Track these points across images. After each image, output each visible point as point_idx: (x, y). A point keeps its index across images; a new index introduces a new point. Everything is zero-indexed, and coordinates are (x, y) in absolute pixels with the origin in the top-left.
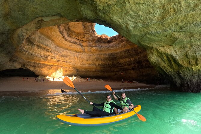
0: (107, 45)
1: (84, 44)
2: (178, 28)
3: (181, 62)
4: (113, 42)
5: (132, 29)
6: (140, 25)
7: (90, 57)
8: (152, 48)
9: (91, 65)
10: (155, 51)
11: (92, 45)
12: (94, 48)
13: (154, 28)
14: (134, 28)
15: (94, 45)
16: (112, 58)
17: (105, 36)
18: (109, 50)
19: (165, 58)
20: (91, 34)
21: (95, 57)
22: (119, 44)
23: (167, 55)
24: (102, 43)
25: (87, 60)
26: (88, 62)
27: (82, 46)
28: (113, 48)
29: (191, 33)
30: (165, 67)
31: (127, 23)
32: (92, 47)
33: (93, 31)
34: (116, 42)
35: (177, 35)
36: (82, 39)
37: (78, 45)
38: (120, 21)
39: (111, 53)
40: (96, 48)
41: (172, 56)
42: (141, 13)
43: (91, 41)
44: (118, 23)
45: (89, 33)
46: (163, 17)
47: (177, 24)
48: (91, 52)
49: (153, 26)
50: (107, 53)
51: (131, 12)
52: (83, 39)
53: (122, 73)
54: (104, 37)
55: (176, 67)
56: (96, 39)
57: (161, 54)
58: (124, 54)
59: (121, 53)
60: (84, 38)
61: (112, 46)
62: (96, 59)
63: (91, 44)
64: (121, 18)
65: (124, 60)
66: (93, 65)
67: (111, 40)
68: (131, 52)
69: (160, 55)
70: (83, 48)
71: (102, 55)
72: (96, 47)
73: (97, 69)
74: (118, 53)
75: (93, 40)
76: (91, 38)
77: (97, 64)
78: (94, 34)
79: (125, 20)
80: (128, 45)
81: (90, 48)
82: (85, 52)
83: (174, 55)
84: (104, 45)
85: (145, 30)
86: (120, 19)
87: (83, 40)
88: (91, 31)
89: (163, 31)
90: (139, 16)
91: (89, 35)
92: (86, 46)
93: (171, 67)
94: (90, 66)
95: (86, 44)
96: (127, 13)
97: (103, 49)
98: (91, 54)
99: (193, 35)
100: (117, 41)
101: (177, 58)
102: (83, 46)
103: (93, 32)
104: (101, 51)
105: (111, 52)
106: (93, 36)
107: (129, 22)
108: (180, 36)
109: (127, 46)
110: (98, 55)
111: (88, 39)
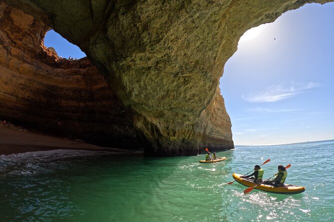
0: (49, 68)
1: (14, 51)
2: (169, 108)
3: (162, 132)
4: (61, 68)
5: (134, 95)
6: (142, 96)
7: (13, 79)
8: (140, 115)
9: (9, 94)
10: (143, 118)
11: (27, 58)
12: (26, 66)
13: (152, 102)
14: (136, 95)
15: (29, 60)
16: (51, 93)
17: (53, 53)
18: (49, 78)
19: (150, 127)
20: (35, 39)
21: (22, 81)
22: (69, 74)
23: (152, 125)
24: (44, 62)
25: (6, 83)
26: (5, 86)
27: (9, 52)
28: (57, 78)
29: (177, 113)
30: (147, 134)
31: (133, 89)
32: (25, 61)
33: (41, 36)
34: (66, 70)
35: (166, 112)
36: (15, 41)
37: (5, 47)
38: (128, 84)
39: (52, 85)
40: (30, 66)
41: (156, 126)
42: (149, 88)
43: (29, 51)
44: (125, 85)
45: (33, 36)
46: (163, 98)
47: (170, 106)
48: (18, 70)
49: (152, 101)
50: (45, 83)
51: (142, 83)
52: (19, 42)
53: (59, 123)
54: (51, 55)
55: (156, 136)
56: (38, 51)
57: (148, 123)
58: (71, 94)
59: (68, 89)
60: (21, 40)
61: (57, 75)
62: (21, 87)
63: (26, 55)
64: (131, 82)
65: (69, 102)
66: (12, 95)
67: (60, 64)
68: (84, 94)
69: (146, 123)
70: (9, 56)
71: (35, 83)
72: (32, 64)
73: (18, 105)
74: (62, 89)
75: (32, 51)
76: (32, 46)
77: (21, 96)
78: (40, 42)
79: (132, 86)
80: (83, 83)
81: (21, 62)
82: (8, 66)
83: (158, 126)
84: (44, 67)
85: (144, 101)
86: (129, 82)
87: (15, 43)
88: (38, 35)
89: (158, 106)
90: (147, 89)
91: (31, 39)
92: (15, 56)
93: (153, 135)
94: (7, 95)
95: (18, 52)
96: (138, 81)
97: (41, 73)
98: (17, 74)
99: (177, 115)
100: (68, 70)
101: (160, 129)
102: (11, 54)
103: (39, 38)
104: (35, 74)
105: (51, 83)
106: (36, 43)
107: (135, 89)
108: (168, 113)
109: (80, 83)
110: (28, 80)
111: (26, 45)
